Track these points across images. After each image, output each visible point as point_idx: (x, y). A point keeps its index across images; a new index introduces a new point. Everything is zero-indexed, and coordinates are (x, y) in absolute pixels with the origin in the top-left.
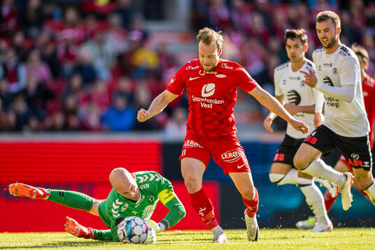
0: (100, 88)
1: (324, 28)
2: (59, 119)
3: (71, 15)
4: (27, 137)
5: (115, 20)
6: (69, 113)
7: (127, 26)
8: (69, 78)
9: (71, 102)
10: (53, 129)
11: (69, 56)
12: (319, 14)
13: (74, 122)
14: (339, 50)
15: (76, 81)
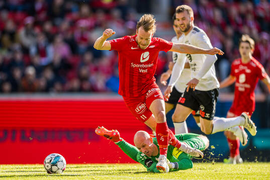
0: (105, 62)
1: (182, 17)
2: (75, 84)
3: (85, 10)
4: (53, 97)
5: (116, 13)
6: (83, 79)
7: (124, 18)
8: (83, 55)
9: (84, 71)
10: (72, 91)
11: (84, 39)
12: (178, 8)
13: (86, 85)
14: (192, 30)
15: (88, 57)
